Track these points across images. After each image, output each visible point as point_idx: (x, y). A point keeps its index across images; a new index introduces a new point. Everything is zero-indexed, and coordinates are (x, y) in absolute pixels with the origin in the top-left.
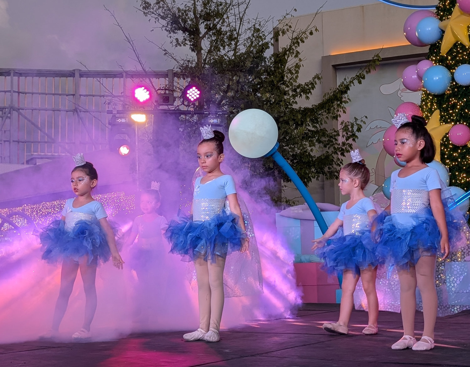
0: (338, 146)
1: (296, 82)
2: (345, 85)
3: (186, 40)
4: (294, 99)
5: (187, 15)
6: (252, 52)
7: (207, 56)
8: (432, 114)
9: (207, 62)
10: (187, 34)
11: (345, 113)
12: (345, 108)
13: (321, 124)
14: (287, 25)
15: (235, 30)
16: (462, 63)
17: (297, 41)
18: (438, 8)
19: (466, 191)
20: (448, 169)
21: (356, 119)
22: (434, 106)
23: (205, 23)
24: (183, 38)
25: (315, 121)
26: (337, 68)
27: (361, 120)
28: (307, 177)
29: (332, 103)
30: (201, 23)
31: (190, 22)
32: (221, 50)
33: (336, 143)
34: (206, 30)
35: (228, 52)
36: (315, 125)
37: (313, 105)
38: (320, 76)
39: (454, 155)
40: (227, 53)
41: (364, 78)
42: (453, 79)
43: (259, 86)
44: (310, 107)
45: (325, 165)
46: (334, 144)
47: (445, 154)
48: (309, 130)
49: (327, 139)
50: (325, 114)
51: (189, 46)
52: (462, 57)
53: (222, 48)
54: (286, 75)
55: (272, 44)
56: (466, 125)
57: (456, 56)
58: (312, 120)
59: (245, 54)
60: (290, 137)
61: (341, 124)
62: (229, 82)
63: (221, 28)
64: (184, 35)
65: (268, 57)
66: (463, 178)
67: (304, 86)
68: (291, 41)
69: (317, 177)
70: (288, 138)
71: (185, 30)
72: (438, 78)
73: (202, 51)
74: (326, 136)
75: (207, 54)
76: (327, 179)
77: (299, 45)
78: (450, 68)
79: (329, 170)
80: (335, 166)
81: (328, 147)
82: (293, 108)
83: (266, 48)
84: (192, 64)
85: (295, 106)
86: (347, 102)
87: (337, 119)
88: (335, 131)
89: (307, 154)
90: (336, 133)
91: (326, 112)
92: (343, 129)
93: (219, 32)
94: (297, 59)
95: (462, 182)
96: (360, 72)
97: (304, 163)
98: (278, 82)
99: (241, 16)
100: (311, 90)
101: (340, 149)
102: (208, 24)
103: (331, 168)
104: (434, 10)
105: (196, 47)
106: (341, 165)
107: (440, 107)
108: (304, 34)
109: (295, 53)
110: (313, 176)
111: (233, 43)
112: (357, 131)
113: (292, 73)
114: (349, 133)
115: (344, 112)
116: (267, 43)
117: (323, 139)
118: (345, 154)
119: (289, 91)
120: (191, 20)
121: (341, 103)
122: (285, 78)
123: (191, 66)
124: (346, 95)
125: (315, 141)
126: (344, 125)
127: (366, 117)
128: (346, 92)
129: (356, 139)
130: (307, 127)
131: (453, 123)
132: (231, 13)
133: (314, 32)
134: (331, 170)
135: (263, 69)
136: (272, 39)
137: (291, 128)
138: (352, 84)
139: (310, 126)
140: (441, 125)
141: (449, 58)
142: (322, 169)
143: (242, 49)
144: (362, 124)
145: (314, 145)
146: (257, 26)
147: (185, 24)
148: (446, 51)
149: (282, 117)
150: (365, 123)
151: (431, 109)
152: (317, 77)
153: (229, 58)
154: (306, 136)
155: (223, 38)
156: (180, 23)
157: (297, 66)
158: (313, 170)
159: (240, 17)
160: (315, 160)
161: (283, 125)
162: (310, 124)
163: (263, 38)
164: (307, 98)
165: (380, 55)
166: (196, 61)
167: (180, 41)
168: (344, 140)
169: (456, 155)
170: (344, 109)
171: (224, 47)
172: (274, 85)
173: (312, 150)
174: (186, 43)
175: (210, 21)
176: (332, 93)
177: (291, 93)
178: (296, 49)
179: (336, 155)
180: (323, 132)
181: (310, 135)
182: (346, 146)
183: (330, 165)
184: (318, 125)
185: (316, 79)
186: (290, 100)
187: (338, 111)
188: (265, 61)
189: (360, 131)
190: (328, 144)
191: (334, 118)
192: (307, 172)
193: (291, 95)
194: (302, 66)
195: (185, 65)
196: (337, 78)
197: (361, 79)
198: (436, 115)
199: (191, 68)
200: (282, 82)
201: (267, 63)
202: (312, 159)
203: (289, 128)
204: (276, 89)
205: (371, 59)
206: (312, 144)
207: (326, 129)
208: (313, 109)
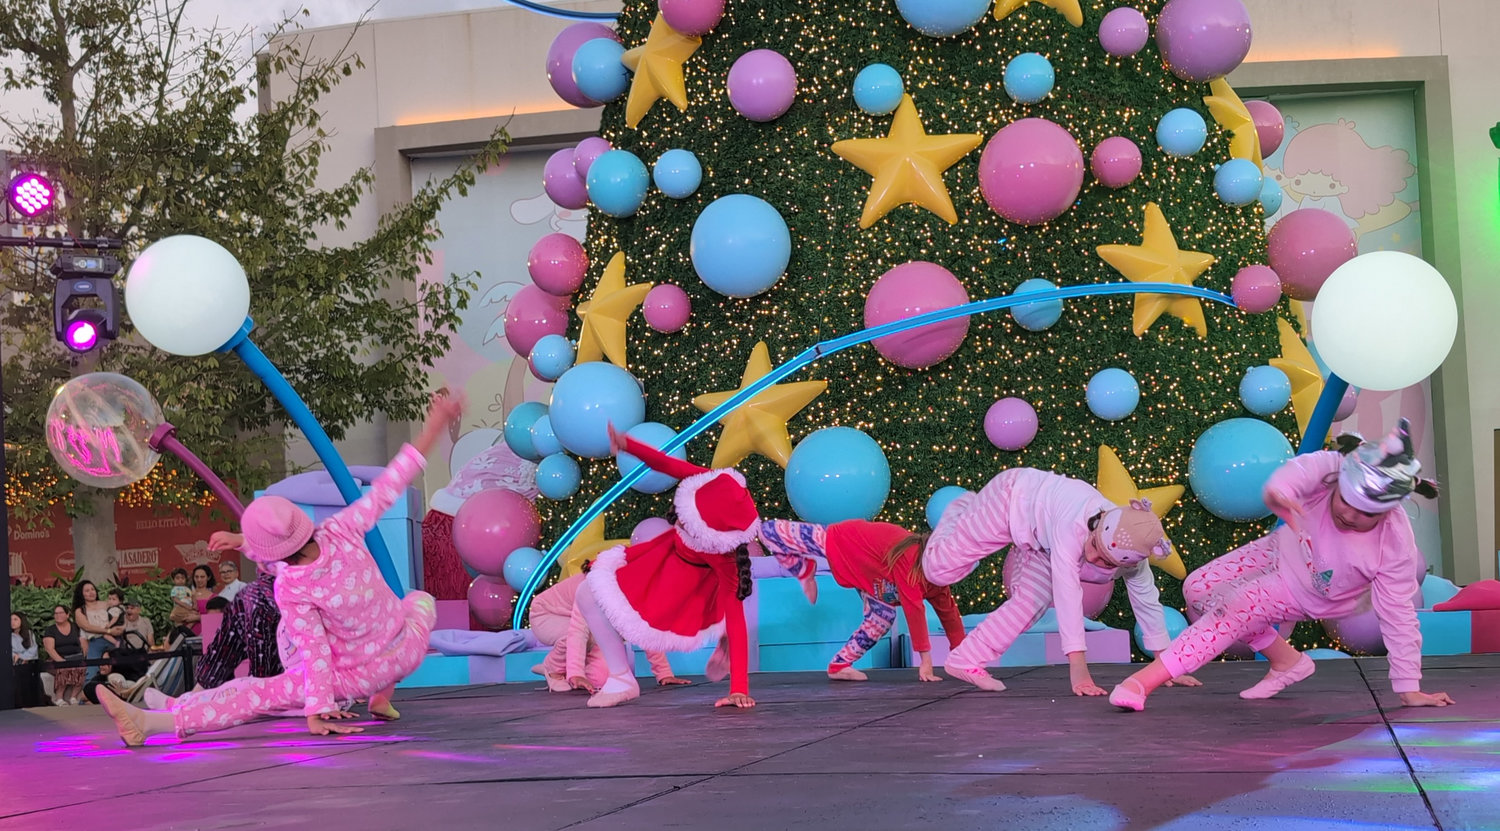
0: (416, 341)
1: (312, 186)
2: (428, 197)
3: (32, 73)
4: (309, 225)
5: (33, 11)
6: (201, 110)
7: (88, 115)
8: (608, 262)
9: (88, 129)
10: (35, 59)
11: (431, 263)
12: (430, 252)
13: (375, 288)
14: (288, 47)
15: (159, 55)
16: (671, 148)
17: (312, 87)
18: (620, 19)
19: (678, 432)
20: (643, 384)
21: (455, 278)
22: (613, 244)
23: (82, 33)
24: (25, 68)
25: (359, 280)
26: (413, 157)
27: (466, 280)
28: (345, 414)
29: (401, 238)
30: (73, 33)
31: (42, 30)
32: (124, 102)
33: (411, 334)
34: (85, 50)
35: (143, 106)
36: (361, 290)
37: (355, 244)
38: (369, 174)
39: (656, 353)
40: (139, 109)
41: (472, 182)
42: (652, 183)
43: (221, 194)
44: (349, 247)
45: (385, 384)
46: (406, 336)
47: (636, 352)
48: (347, 303)
49: (390, 323)
50: (385, 263)
51: (41, 90)
52: (671, 132)
53: (125, 97)
54: (288, 169)
55: (252, 93)
56: (679, 286)
57: (659, 131)
58: (352, 279)
59: (186, 113)
60: (301, 318)
61: (421, 289)
62: (145, 181)
63: (123, 48)
64: (29, 61)
65: (242, 124)
66: (673, 404)
67: (333, 195)
68: (297, 86)
69: (366, 413)
70: (294, 319)
71: (28, 47)
72: (619, 180)
73: (76, 103)
74: (386, 317)
75: (89, 111)
76: (391, 419)
77: (316, 97)
78: (647, 157)
79: (394, 398)
80: (410, 389)
81: (391, 342)
82: (307, 250)
83: (238, 102)
84: (49, 131)
85: (311, 245)
86: (435, 238)
87: (412, 279)
88: (407, 306)
89: (343, 358)
90: (409, 311)
91: (385, 260)
92: (425, 300)
93: (118, 59)
94: (314, 130)
95: (672, 412)
96: (464, 169)
97: (336, 380)
98: (268, 185)
99: (173, 21)
100: (350, 208)
101: (421, 349)
102: (91, 35)
103: (400, 393)
104: (613, 24)
105: (61, 92)
106: (424, 386)
107: (625, 245)
108: (329, 73)
109: (308, 116)
110: (359, 412)
111: (155, 85)
112: (458, 306)
113: (303, 165)
114: (440, 311)
115: (428, 261)
116: (240, 90)
117: (378, 324)
118: (432, 359)
119: (295, 207)
120: (46, 24)
121: (420, 239)
122: (287, 176)
123: (47, 140)
124: (432, 222)
126: (427, 291)
127: (478, 274)
128: (431, 215)
129: (457, 326)
130: (342, 295)
131: (652, 283)
132: (146, 12)
133: (353, 67)
134: (399, 399)
135: (232, 151)
136: (251, 80)
137: (302, 295)
138: (445, 197)
139: (347, 292)
140: (627, 286)
141: (645, 134)
142: (378, 395)
143: (177, 103)
144: (469, 289)
145: (359, 338)
146: (215, 48)
147: (28, 34)
148: (638, 119)
149: (280, 269)
150: (475, 288)
151: (606, 248)
152: (363, 175)
153: (145, 122)
154: (337, 317)
155: (129, 71)
156: (16, 30)
157: (315, 149)
158: (358, 397)
159: (170, 23)
160: (364, 373)
161: (283, 287)
162: (349, 288)
163: (229, 76)
164: (341, 225)
165: (507, 129)
166: (61, 127)
167: (17, 77)
168: (428, 326)
169: (659, 354)
170: (427, 254)
171: (132, 93)
172: (259, 192)
173: (353, 350)
174: (32, 82)
175: (93, 28)
176: (400, 216)
177: (301, 213)
178: (311, 107)
179: (412, 363)
180: (380, 309)
181: (349, 313)
182: (434, 342)
183: (398, 386)
184: (366, 292)
185: (361, 181)
186: (299, 230)
187: (414, 258)
188: (236, 133)
189: (466, 307)
190: (391, 336)
191: (404, 273)
192: (345, 402)
193: (301, 217)
194: (327, 148)
195: (31, 137)
196: (413, 183)
197: (465, 184)
198: (617, 264)
199: (48, 143)
200: (280, 186)
201: (240, 137)
202: (356, 372)
203: (299, 296)
204: (265, 201)
205: (489, 139)
206: (354, 336)
207: (388, 301)
208: (355, 252)
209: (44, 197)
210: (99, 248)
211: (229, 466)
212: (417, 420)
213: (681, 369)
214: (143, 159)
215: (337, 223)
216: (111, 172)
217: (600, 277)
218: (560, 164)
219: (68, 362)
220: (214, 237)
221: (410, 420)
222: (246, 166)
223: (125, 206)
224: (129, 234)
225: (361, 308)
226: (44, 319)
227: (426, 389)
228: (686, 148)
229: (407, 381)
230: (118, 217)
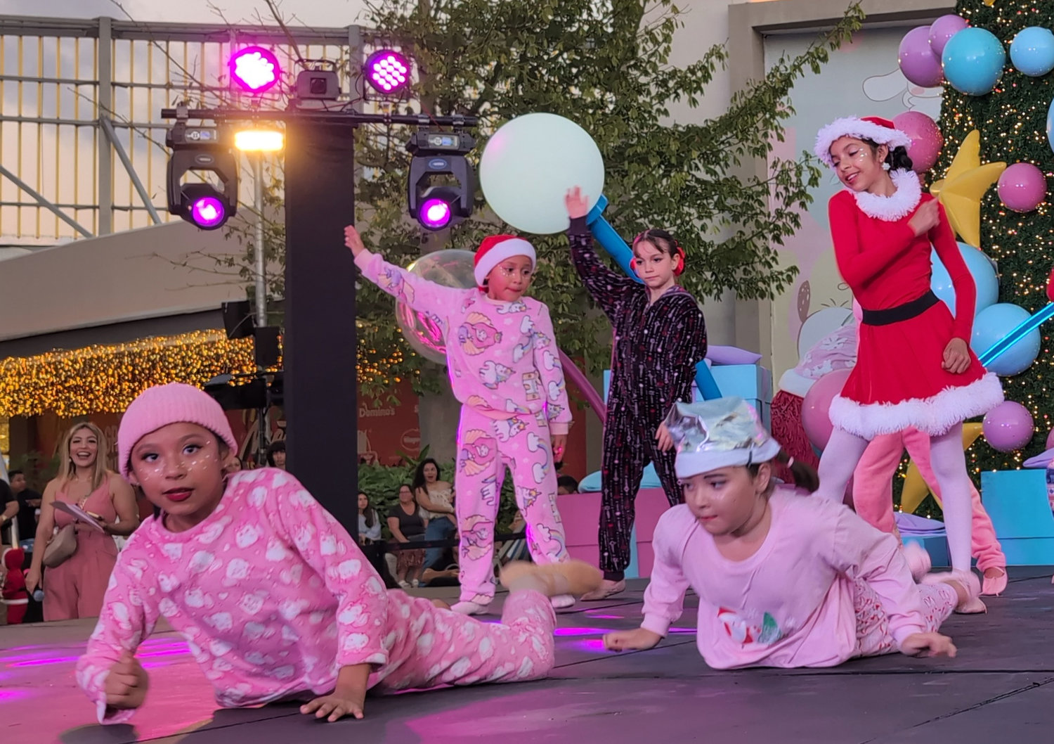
0: (767, 218)
1: (666, 63)
2: (781, 74)
4: (661, 101)
8: (962, 141)
9: (443, 5)
11: (783, 141)
12: (782, 129)
13: (727, 165)
16: (1028, 25)
19: (1032, 313)
20: (996, 264)
21: (807, 155)
22: (968, 122)
25: (711, 158)
26: (765, 34)
29: (753, 115)
33: (761, 211)
36: (712, 167)
37: (706, 121)
38: (723, 51)
39: (1010, 232)
41: (825, 59)
42: (1008, 61)
43: (574, 70)
44: (701, 124)
45: (736, 263)
46: (757, 214)
47: (990, 231)
48: (698, 180)
49: (741, 201)
50: (737, 141)
52: (1029, 10)
54: (641, 46)
56: (1035, 165)
57: (1016, 8)
58: (703, 156)
60: (652, 196)
61: (773, 167)
62: (499, 57)
66: (1027, 285)
67: (686, 73)
69: (715, 291)
70: (645, 197)
72: (975, 58)
74: (737, 195)
76: (741, 297)
78: (1004, 35)
79: (744, 277)
80: (759, 267)
81: (742, 219)
82: (659, 127)
84: (404, 7)
85: (663, 122)
86: (787, 115)
87: (764, 156)
89: (693, 236)
90: (760, 189)
91: (737, 137)
92: (777, 178)
94: (668, 8)
95: (1027, 292)
96: (818, 46)
98: (621, 61)
100: (703, 85)
101: (772, 226)
103: (750, 272)
106: (773, 264)
107: (981, 124)
110: (707, 291)
112: (809, 184)
113: (656, 42)
114: (791, 189)
115: (781, 138)
117: (729, 202)
118: (783, 238)
119: (648, 84)
121: (773, 117)
122: (640, 53)
123: (402, 16)
124: (784, 99)
125: (711, 207)
126: (779, 168)
128: (784, 92)
129: (808, 204)
130: (693, 172)
131: (1007, 162)
134: (749, 277)
135: (586, 28)
137: (654, 172)
138: (798, 73)
139: (699, 169)
140: (981, 165)
141: (1002, 12)
142: (728, 273)
144: (820, 168)
145: (710, 216)
149: (633, 145)
151: (961, 127)
152: (716, 52)
154: (688, 195)
157: (669, 25)
158: (708, 275)
160: (714, 251)
161: (635, 164)
162: (700, 166)
164: (694, 102)
165: (861, 6)
168: (780, 204)
169: (1013, 234)
170: (779, 131)
172: (612, 69)
173: (703, 228)
176: (752, 93)
177: (654, 90)
179: (762, 241)
180: (731, 186)
181: (700, 191)
182: (784, 220)
183: (748, 264)
184: (718, 169)
185: (714, 58)
186: (652, 107)
187: (766, 135)
188: (590, 10)
189: (817, 185)
190: (742, 214)
191: (756, 151)
192: (694, 280)
193: (653, 93)
194: (680, 25)
195: (386, 12)
196: (766, 59)
197: (818, 61)
198: (972, 142)
199: (402, 18)
200: (632, 63)
201: (595, 14)
202: (706, 250)
203: (650, 173)
204: (618, 77)
205: (843, 15)
206: (705, 214)
207: (739, 179)
208: (706, 129)
209: (401, 74)
210: (455, 126)
211: (577, 345)
212: (766, 299)
213: (1036, 249)
214: (497, 35)
215: (689, 101)
216: (465, 48)
217: (954, 155)
218: (916, 42)
219: (418, 238)
220: (568, 114)
221: (759, 299)
222: (599, 42)
223: (477, 82)
224: (481, 110)
225: (712, 185)
226: (395, 194)
227: (776, 268)
228: (1043, 26)
229: (756, 259)
230: (470, 93)
